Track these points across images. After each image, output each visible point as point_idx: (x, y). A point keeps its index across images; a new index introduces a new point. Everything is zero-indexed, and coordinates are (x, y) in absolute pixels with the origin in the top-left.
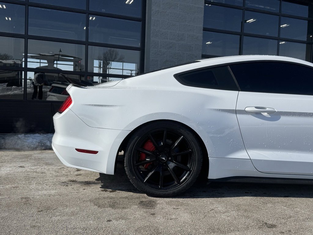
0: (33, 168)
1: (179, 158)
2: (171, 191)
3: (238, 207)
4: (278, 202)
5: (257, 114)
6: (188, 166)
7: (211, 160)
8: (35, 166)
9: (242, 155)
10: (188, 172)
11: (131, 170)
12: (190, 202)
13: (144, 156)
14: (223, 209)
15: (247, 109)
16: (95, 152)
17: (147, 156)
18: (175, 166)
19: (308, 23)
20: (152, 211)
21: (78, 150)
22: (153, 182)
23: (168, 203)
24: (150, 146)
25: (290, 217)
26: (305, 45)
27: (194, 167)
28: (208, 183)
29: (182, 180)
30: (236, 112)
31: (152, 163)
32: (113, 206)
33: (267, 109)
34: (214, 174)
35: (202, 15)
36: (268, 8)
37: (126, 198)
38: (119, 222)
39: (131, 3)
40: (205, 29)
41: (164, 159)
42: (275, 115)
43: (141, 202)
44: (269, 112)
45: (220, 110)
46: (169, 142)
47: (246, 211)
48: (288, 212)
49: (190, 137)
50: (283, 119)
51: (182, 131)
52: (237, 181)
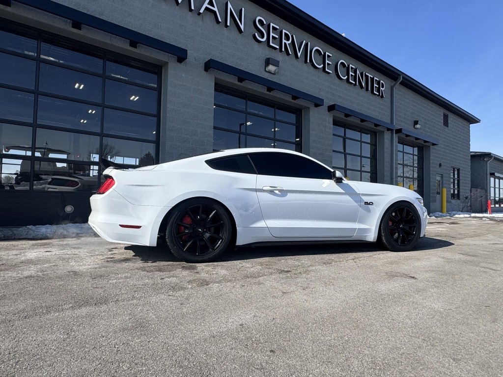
0: (62, 251)
1: (212, 229)
2: (206, 257)
3: (261, 264)
4: (289, 259)
5: (271, 192)
6: (221, 235)
7: (239, 229)
8: (62, 250)
9: (261, 224)
10: (221, 240)
11: (172, 241)
12: (223, 264)
13: (183, 228)
14: (251, 266)
15: (264, 188)
16: (138, 227)
17: (186, 228)
18: (210, 236)
19: (296, 128)
20: (195, 271)
21: (122, 226)
22: (192, 250)
23: (206, 266)
24: (188, 221)
25: (299, 266)
26: (294, 145)
27: (225, 235)
28: (236, 249)
29: (216, 248)
30: (256, 190)
31: (189, 234)
32: (160, 270)
33: (278, 188)
34: (241, 241)
35: (212, 116)
36: (262, 113)
37: (168, 265)
38: (170, 279)
39: (135, 100)
40: (215, 128)
41: (200, 230)
42: (284, 193)
43: (184, 267)
44: (280, 191)
45: (244, 189)
46: (204, 216)
47: (267, 265)
48: (297, 263)
49: (222, 211)
50: (289, 195)
51: (216, 206)
52: (258, 245)
